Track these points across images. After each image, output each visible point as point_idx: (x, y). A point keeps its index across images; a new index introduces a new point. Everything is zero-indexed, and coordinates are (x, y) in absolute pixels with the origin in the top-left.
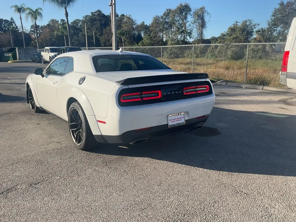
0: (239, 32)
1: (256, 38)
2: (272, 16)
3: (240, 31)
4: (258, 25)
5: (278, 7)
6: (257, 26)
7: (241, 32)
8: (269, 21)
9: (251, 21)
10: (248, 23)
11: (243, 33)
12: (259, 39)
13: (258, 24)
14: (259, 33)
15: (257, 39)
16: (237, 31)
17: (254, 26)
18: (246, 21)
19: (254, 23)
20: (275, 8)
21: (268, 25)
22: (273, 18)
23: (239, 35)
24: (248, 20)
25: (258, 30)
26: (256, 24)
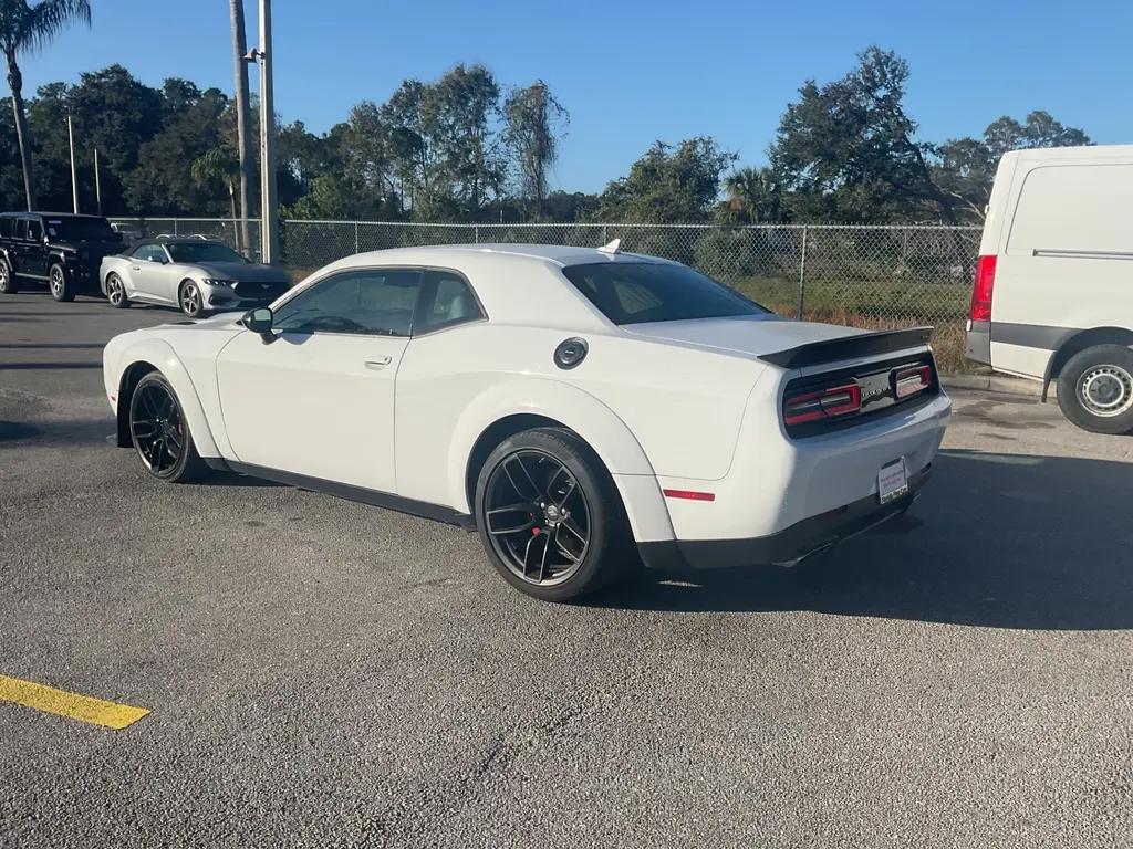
0: (672, 180)
1: (729, 205)
2: (783, 130)
3: (675, 177)
4: (735, 157)
5: (798, 100)
6: (730, 162)
7: (678, 182)
8: (772, 148)
9: (709, 142)
10: (700, 150)
11: (683, 184)
13: (733, 153)
14: (739, 185)
15: (732, 207)
16: (666, 176)
17: (721, 160)
18: (694, 144)
19: (719, 152)
20: (789, 105)
21: (770, 159)
22: (786, 136)
23: (671, 191)
24: (701, 140)
25: (733, 175)
26: (726, 155)
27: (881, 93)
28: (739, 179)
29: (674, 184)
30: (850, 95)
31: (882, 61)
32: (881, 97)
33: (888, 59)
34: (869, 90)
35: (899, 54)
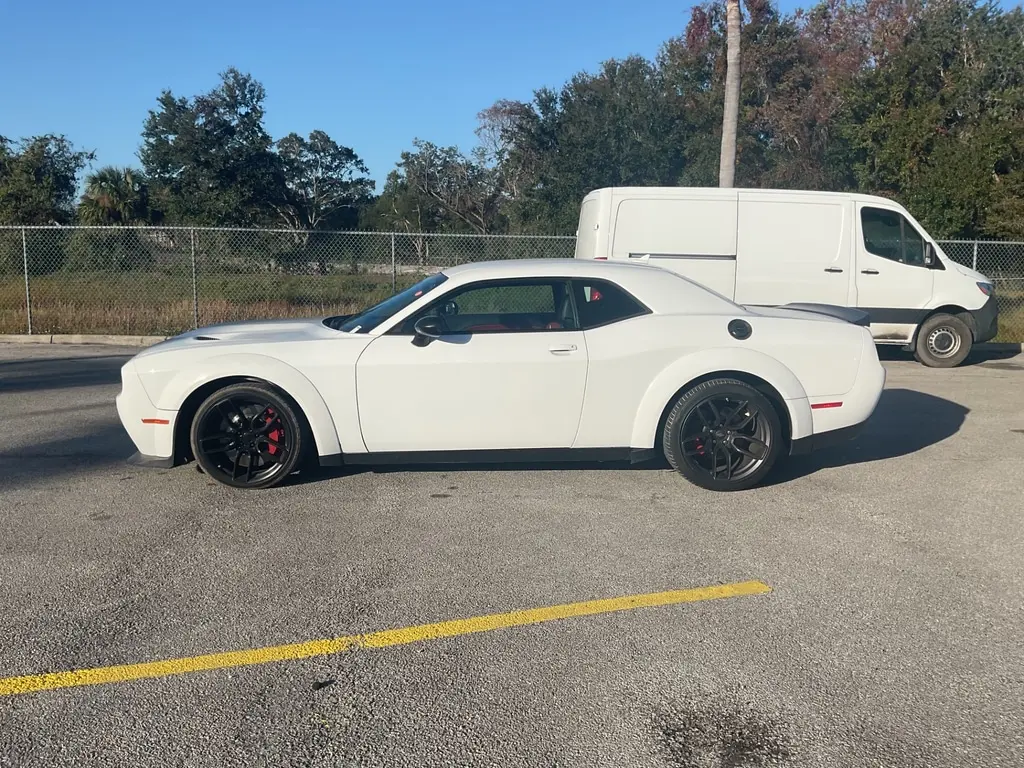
0: (25, 175)
1: (97, 202)
2: (148, 135)
3: (28, 173)
4: (91, 156)
5: (159, 109)
6: (86, 161)
7: (33, 178)
8: (143, 151)
9: (62, 141)
10: (52, 148)
11: (39, 180)
12: (109, 205)
13: (90, 153)
14: (103, 184)
15: (101, 205)
16: (17, 171)
17: (76, 158)
18: (44, 141)
19: (75, 150)
20: (151, 112)
21: (142, 161)
22: (152, 140)
23: (25, 186)
24: (52, 137)
25: (95, 173)
26: (81, 154)
27: (243, 110)
28: (102, 178)
29: (29, 181)
30: (214, 108)
31: (242, 83)
32: (243, 113)
33: (246, 81)
34: (232, 106)
35: (255, 78)
